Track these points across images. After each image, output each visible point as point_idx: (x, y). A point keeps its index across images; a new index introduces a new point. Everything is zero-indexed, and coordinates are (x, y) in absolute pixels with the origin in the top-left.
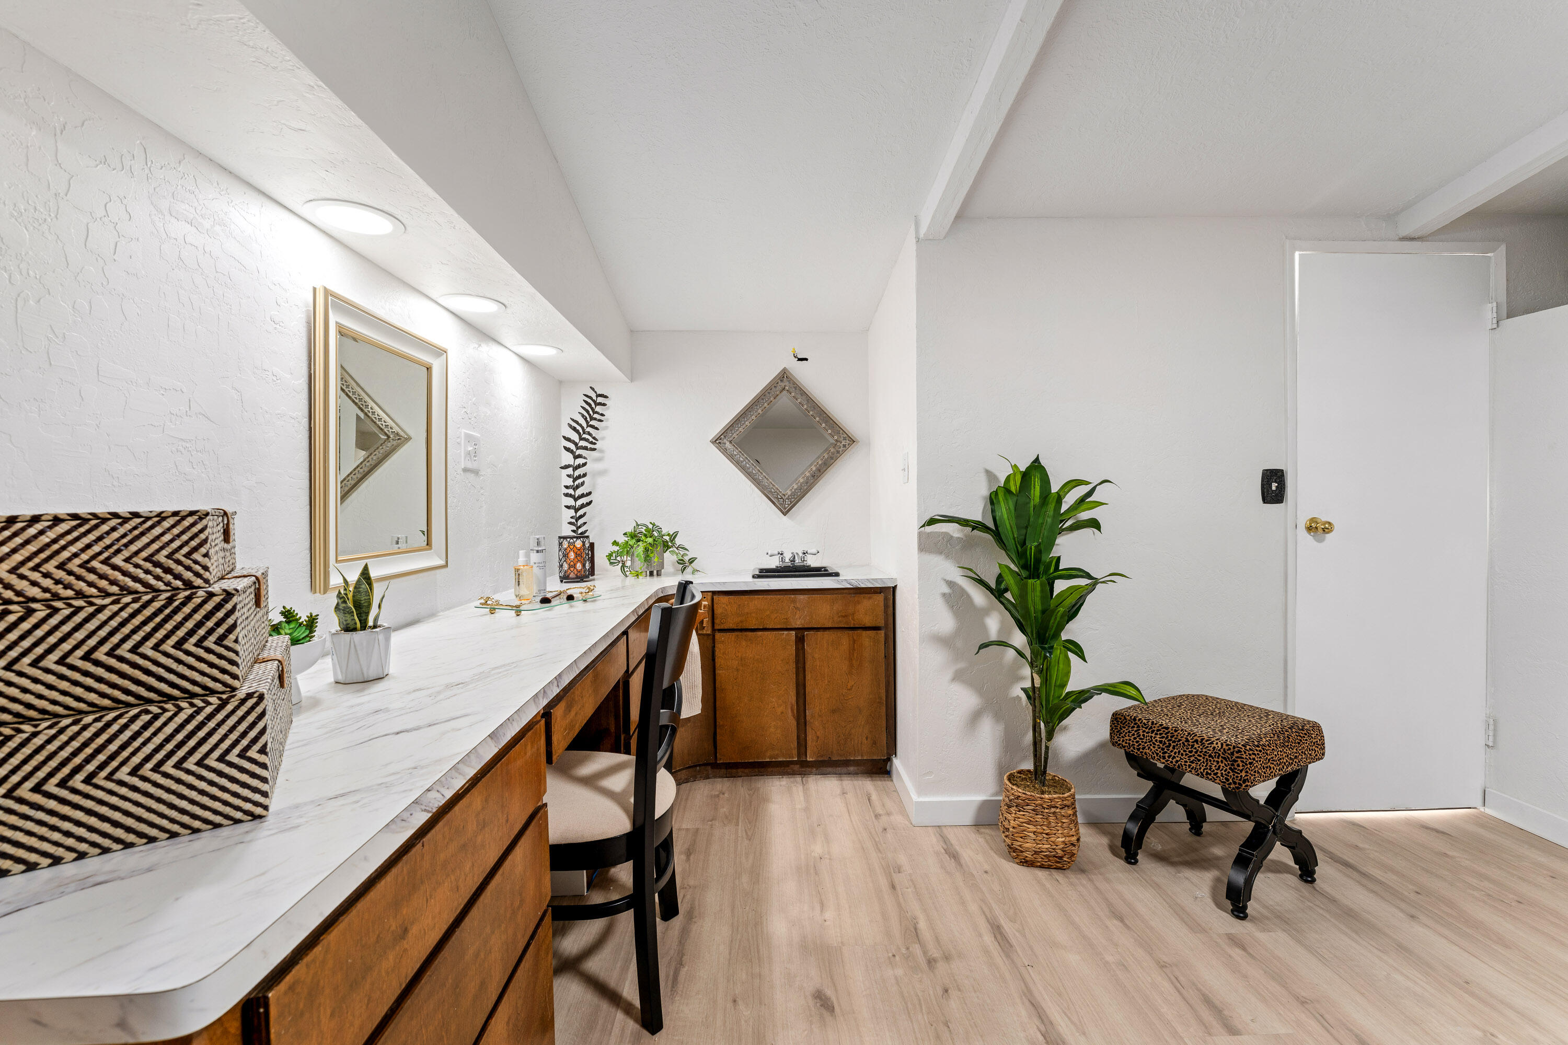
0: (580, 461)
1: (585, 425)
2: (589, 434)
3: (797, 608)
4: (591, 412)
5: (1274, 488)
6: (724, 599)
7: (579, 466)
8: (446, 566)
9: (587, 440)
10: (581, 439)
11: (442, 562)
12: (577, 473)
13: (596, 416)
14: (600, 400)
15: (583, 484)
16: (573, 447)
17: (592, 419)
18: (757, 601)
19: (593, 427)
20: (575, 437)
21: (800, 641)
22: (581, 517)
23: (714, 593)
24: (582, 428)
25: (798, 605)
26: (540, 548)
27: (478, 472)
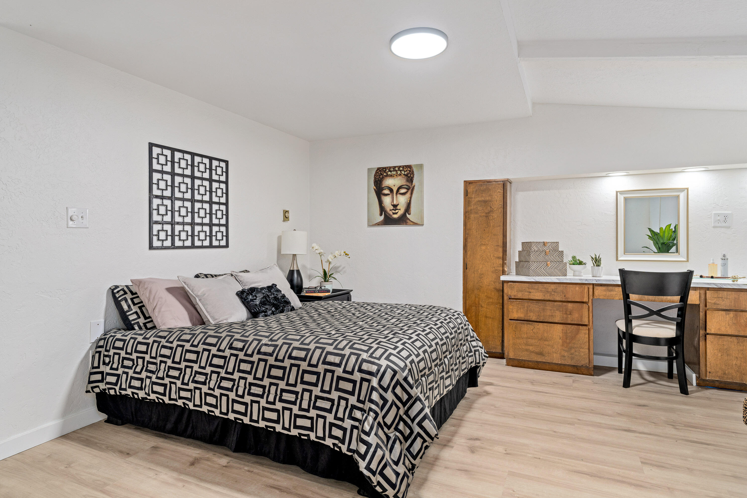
8: (687, 261)
11: (684, 260)
26: (724, 258)
27: (728, 227)
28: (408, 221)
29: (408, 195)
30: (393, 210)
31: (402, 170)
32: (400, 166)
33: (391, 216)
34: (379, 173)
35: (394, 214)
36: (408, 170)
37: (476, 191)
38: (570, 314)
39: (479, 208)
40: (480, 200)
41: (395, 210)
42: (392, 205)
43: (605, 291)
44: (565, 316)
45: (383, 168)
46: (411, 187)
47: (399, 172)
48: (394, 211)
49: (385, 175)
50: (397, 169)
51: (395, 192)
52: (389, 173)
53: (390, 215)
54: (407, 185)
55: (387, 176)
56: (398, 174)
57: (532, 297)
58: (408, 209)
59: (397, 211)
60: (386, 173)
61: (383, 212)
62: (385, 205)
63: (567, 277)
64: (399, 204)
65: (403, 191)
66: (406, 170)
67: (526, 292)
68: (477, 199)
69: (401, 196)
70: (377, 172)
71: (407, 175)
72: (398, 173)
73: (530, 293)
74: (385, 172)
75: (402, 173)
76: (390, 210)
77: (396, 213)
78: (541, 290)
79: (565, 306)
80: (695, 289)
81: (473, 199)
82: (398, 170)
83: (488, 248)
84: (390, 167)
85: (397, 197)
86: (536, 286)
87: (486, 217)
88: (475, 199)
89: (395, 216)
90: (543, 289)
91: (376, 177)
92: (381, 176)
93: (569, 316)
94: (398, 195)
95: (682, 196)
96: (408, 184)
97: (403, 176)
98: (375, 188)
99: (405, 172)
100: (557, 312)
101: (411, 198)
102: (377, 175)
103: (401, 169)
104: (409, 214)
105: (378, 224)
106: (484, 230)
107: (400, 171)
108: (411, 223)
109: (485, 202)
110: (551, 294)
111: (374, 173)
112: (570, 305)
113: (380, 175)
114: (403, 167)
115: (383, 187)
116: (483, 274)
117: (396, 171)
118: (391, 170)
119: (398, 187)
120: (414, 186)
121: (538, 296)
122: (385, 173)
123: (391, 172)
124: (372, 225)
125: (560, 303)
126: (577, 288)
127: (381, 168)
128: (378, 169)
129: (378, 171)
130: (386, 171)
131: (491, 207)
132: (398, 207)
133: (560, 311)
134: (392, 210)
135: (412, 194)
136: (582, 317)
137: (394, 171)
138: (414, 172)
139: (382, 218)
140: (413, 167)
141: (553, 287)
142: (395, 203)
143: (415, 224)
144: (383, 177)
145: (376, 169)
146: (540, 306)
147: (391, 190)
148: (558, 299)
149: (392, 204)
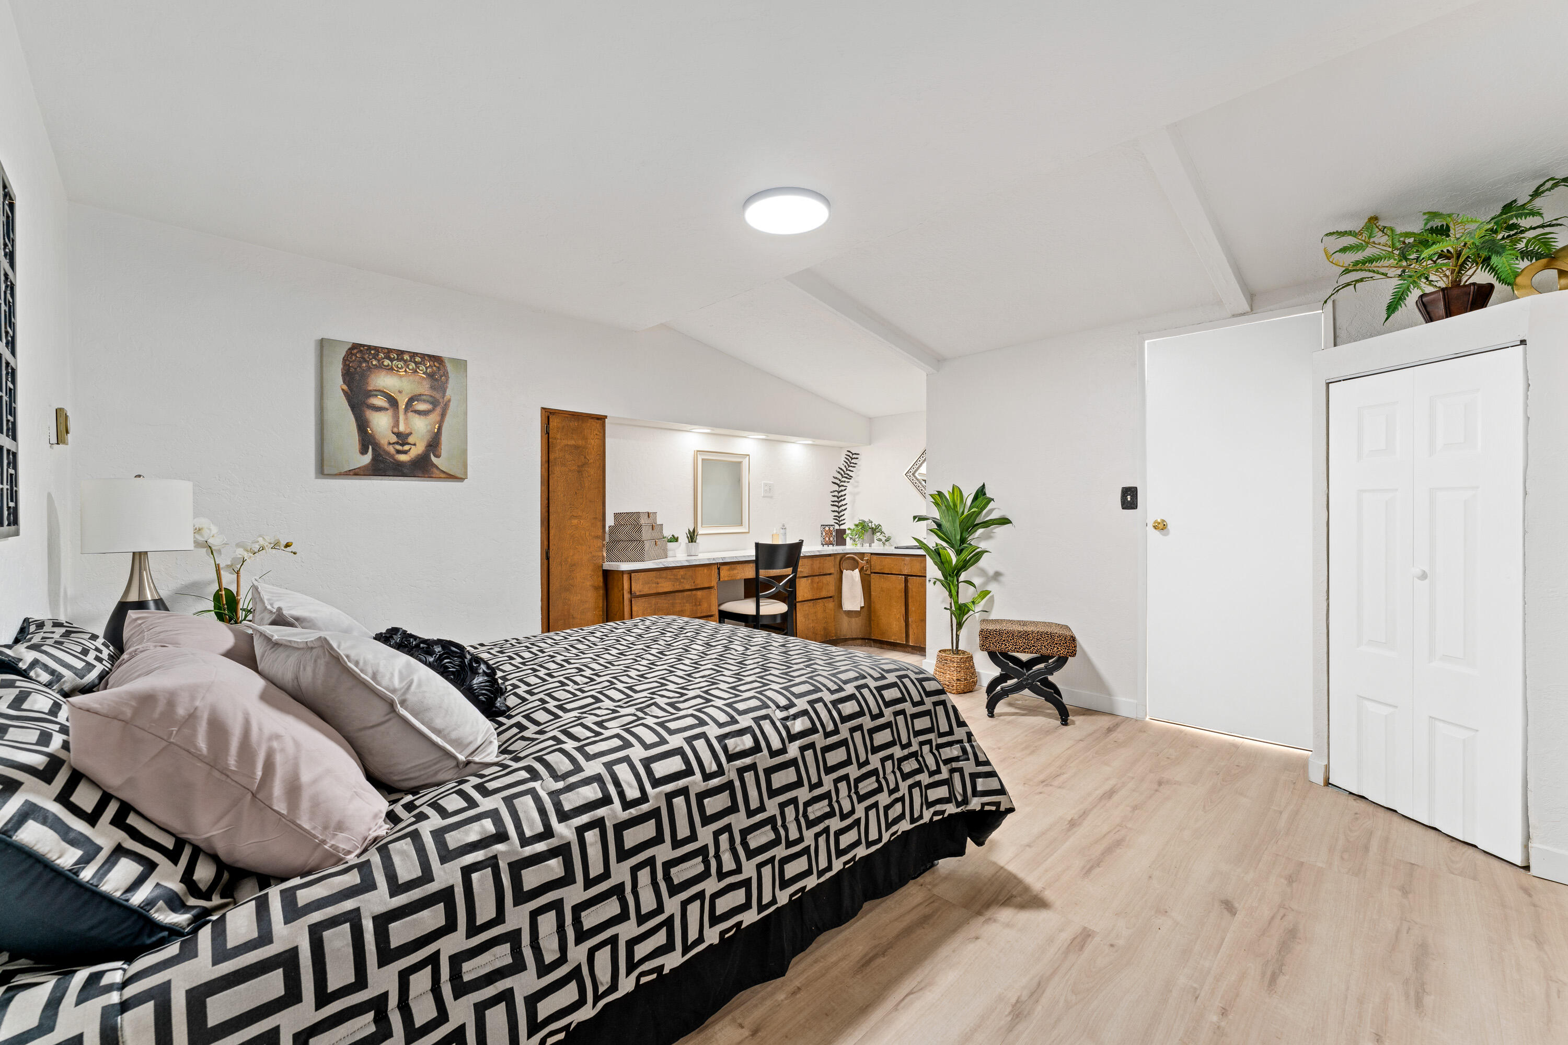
0: (843, 488)
1: (845, 470)
2: (848, 475)
3: (905, 564)
4: (849, 463)
5: (1129, 499)
6: (875, 557)
7: (842, 491)
8: (749, 532)
9: (846, 478)
10: (843, 477)
11: (747, 531)
12: (840, 494)
13: (852, 465)
14: (854, 456)
15: (844, 499)
16: (838, 482)
17: (849, 466)
18: (888, 560)
19: (850, 470)
20: (840, 477)
21: (906, 581)
22: (841, 516)
23: (872, 554)
24: (844, 472)
25: (906, 562)
26: (784, 528)
27: (771, 497)
28: (435, 470)
29: (434, 417)
30: (397, 443)
31: (420, 363)
32: (414, 353)
33: (392, 456)
34: (357, 357)
35: (399, 452)
36: (435, 366)
37: (563, 427)
38: (700, 605)
39: (567, 456)
40: (569, 443)
41: (403, 445)
42: (393, 433)
43: (729, 570)
44: (695, 608)
45: (370, 348)
46: (441, 400)
47: (412, 366)
48: (399, 447)
49: (376, 365)
50: (406, 357)
51: (402, 406)
52: (387, 362)
53: (388, 453)
54: (431, 396)
55: (381, 367)
56: (410, 370)
57: (661, 590)
58: (434, 444)
59: (406, 448)
60: (379, 361)
61: (370, 447)
62: (374, 429)
63: (669, 559)
64: (413, 432)
65: (422, 407)
66: (430, 365)
67: (653, 583)
68: (565, 442)
69: (417, 416)
70: (351, 353)
71: (433, 376)
72: (410, 367)
73: (658, 584)
74: (375, 357)
75: (421, 368)
76: (390, 444)
77: (405, 452)
78: (670, 579)
79: (695, 595)
80: (805, 557)
81: (558, 441)
82: (411, 361)
83: (582, 521)
84: (390, 351)
85: (406, 419)
86: (664, 574)
87: (578, 472)
88: (561, 441)
89: (403, 458)
90: (672, 577)
91: (347, 363)
92: (364, 365)
93: (699, 607)
94: (410, 414)
95: (745, 462)
96: (434, 394)
97: (423, 375)
98: (345, 387)
99: (427, 368)
100: (687, 605)
101: (441, 423)
102: (351, 358)
103: (418, 359)
104: (438, 456)
105: (356, 473)
106: (576, 493)
107: (416, 363)
108: (442, 475)
109: (577, 447)
110: (680, 582)
111: (344, 353)
112: (699, 593)
113: (361, 363)
114: (423, 356)
115: (370, 391)
116: (574, 565)
117: (405, 361)
118: (392, 356)
119: (410, 396)
120: (449, 401)
121: (666, 586)
122: (376, 359)
123: (392, 360)
124: (336, 475)
125: (689, 593)
126: (706, 571)
127: (364, 346)
128: (355, 346)
129: (355, 351)
130: (378, 355)
131: (585, 458)
132: (411, 440)
133: (689, 603)
134: (394, 443)
135: (443, 415)
136: (710, 606)
137: (398, 360)
138: (448, 373)
139: (367, 459)
140: (446, 361)
141: (682, 572)
142: (402, 428)
143: (451, 477)
144: (370, 368)
145: (350, 346)
146: (669, 601)
147: (393, 402)
148: (688, 587)
149: (395, 430)
